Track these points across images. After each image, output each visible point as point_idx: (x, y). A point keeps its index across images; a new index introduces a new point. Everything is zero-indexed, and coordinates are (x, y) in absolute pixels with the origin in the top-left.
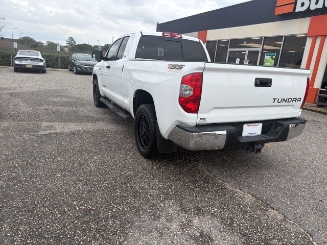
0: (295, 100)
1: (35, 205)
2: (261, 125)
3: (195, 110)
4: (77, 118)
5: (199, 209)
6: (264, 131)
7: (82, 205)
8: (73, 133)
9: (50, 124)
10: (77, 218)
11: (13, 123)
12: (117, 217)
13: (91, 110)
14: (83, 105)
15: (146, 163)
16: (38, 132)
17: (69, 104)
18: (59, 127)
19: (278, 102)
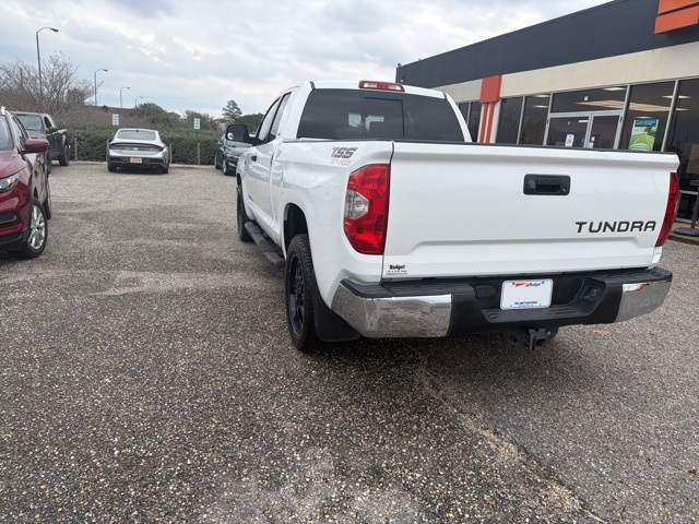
0: (638, 225)
1: (36, 440)
2: (549, 284)
3: (378, 249)
7: (129, 446)
8: (171, 295)
9: (134, 275)
10: (108, 472)
11: (63, 272)
12: (191, 476)
13: (228, 247)
14: (216, 237)
16: (105, 290)
17: (189, 235)
18: (149, 281)
19: (591, 231)
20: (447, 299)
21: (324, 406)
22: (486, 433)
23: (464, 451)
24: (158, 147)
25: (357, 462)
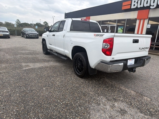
0: (147, 48)
1: (40, 104)
2: (134, 60)
4: (39, 61)
5: (115, 99)
6: (135, 62)
7: (63, 102)
8: (40, 68)
9: (26, 64)
10: (63, 107)
12: (81, 105)
14: (38, 54)
15: (82, 80)
16: (22, 68)
17: (30, 54)
18: (32, 65)
19: (141, 49)
20: (122, 64)
21: (95, 88)
22: (127, 89)
23: (126, 93)
24: (7, 31)
25: (110, 98)
